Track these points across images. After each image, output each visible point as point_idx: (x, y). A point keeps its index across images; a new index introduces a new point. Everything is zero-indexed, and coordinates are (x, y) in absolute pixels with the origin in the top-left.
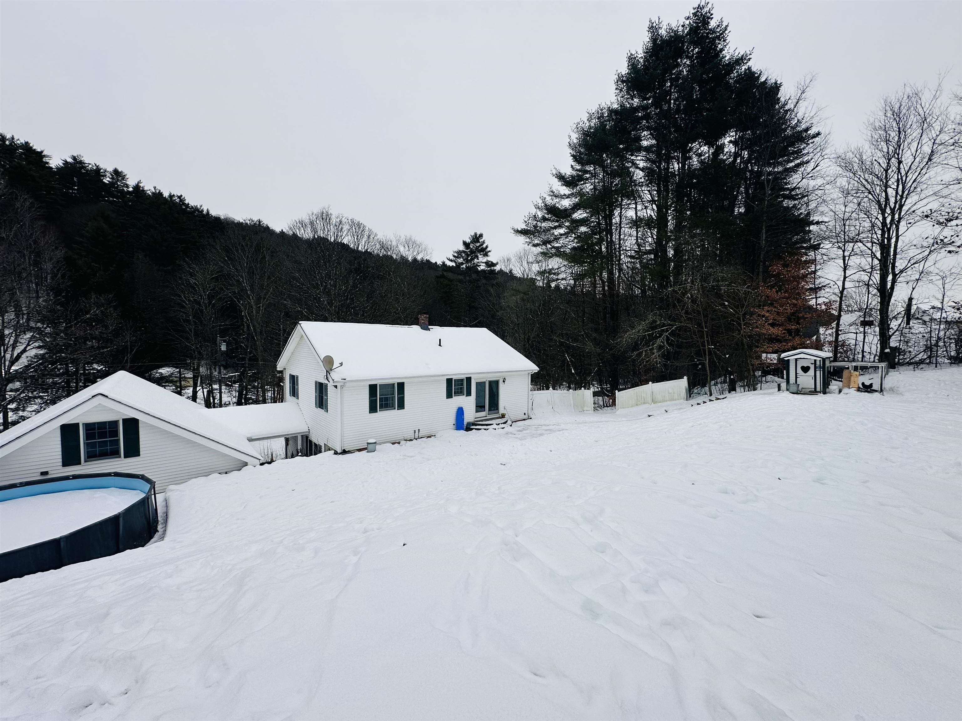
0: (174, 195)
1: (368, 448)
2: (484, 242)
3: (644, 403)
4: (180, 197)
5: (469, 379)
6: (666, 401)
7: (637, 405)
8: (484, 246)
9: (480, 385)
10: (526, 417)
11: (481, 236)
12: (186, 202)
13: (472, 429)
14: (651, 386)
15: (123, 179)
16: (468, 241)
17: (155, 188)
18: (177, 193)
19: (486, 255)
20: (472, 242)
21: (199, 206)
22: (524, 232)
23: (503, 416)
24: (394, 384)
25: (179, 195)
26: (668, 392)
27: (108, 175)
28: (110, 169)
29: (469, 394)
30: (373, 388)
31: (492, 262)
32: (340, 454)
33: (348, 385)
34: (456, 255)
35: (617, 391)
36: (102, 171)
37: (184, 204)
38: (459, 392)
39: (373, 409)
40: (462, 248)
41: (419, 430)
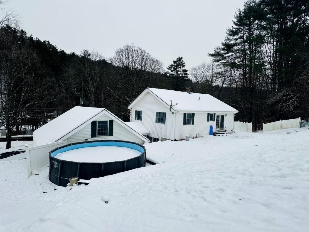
0: (45, 41)
1: (187, 139)
2: (183, 61)
3: (277, 129)
4: (48, 42)
5: (215, 114)
6: (289, 128)
7: (273, 130)
8: (183, 63)
9: (218, 116)
10: (232, 132)
11: (182, 58)
12: (51, 44)
13: (216, 135)
14: (281, 122)
15: (25, 34)
16: (176, 60)
17: (37, 38)
18: (47, 40)
19: (184, 66)
20: (177, 61)
21: (54, 46)
22: (212, 55)
23: (225, 131)
24: (191, 114)
25: (48, 41)
26: (290, 124)
27: (19, 32)
28: (20, 30)
29: (214, 120)
30: (185, 114)
31: (186, 70)
32: (173, 141)
33: (179, 112)
34: (170, 66)
35: (263, 124)
36: (17, 31)
37: (50, 45)
38: (211, 119)
39: (184, 124)
40: (173, 64)
41: (198, 134)
